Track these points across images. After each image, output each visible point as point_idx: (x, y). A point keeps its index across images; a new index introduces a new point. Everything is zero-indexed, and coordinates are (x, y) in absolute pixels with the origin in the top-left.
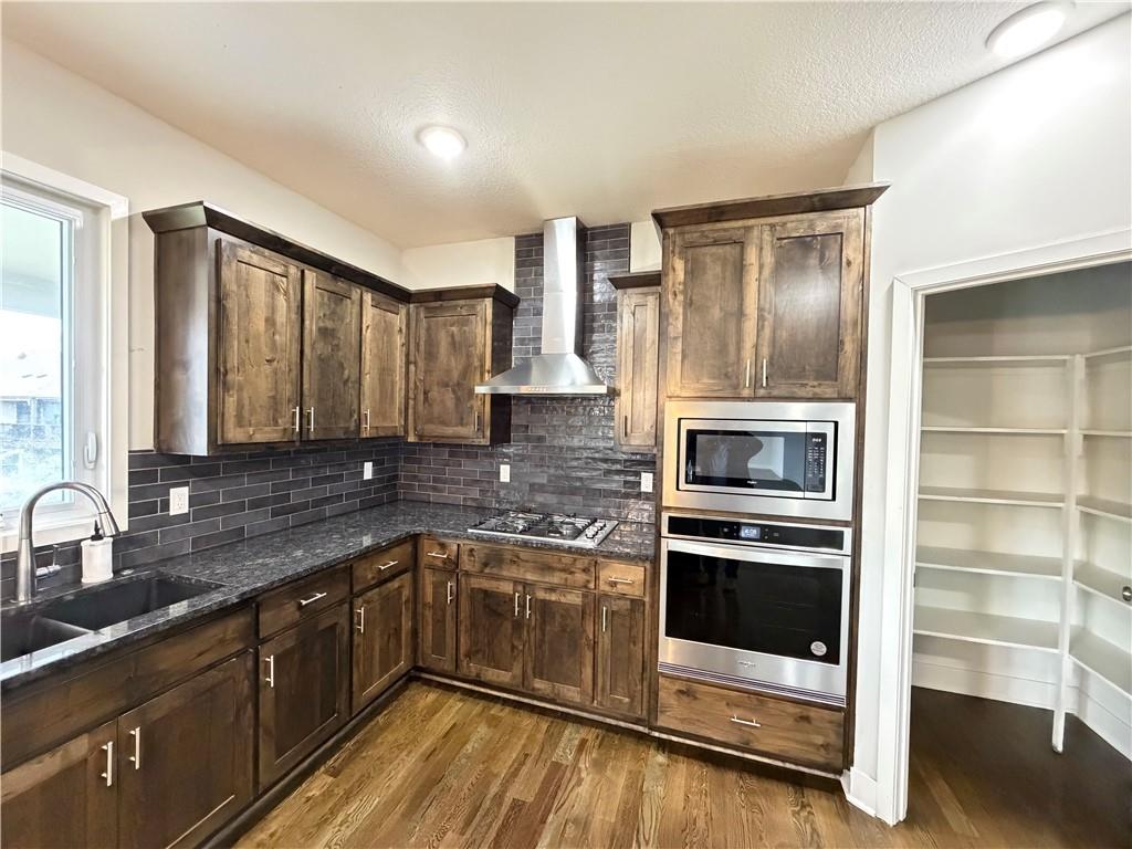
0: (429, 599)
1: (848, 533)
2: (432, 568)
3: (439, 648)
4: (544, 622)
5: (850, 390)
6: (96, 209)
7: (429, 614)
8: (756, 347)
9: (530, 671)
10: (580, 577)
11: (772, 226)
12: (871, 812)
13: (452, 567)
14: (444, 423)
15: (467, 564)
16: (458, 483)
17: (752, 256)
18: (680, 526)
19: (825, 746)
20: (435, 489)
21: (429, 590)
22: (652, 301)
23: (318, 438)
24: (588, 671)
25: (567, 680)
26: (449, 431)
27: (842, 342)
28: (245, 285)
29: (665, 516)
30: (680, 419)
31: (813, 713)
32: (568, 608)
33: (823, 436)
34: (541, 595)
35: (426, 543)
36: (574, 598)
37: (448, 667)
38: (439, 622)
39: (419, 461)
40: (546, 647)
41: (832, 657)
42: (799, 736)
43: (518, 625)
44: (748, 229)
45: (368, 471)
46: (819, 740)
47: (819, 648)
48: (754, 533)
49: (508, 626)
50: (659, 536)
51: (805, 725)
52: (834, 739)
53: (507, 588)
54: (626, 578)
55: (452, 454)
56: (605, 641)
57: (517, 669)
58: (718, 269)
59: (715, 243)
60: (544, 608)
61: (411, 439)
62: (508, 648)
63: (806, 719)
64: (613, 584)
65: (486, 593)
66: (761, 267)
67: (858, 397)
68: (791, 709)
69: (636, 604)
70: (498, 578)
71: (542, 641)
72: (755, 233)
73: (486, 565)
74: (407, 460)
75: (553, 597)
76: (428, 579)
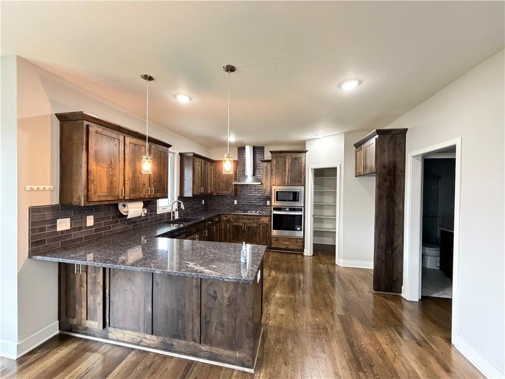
1: (303, 208)
2: (224, 221)
4: (249, 230)
5: (303, 184)
8: (288, 176)
10: (256, 221)
11: (290, 155)
12: (307, 255)
13: (228, 221)
14: (223, 190)
15: (232, 220)
16: (224, 205)
17: (287, 160)
18: (276, 209)
19: (300, 246)
21: (223, 226)
22: (269, 165)
26: (224, 192)
27: (302, 176)
29: (272, 207)
30: (275, 189)
32: (254, 227)
33: (299, 192)
34: (248, 225)
36: (255, 225)
38: (226, 233)
40: (249, 235)
41: (301, 230)
43: (243, 232)
44: (286, 155)
45: (203, 202)
47: (299, 229)
48: (288, 209)
49: (241, 232)
50: (271, 211)
51: (297, 242)
52: (301, 244)
53: (241, 224)
54: (265, 220)
55: (222, 198)
56: (261, 232)
59: (281, 157)
62: (241, 236)
64: (263, 221)
65: (236, 226)
66: (289, 162)
67: (304, 186)
68: (295, 240)
69: (267, 225)
70: (239, 222)
72: (288, 156)
73: (236, 220)
74: (212, 199)
75: (250, 225)
76: (223, 224)
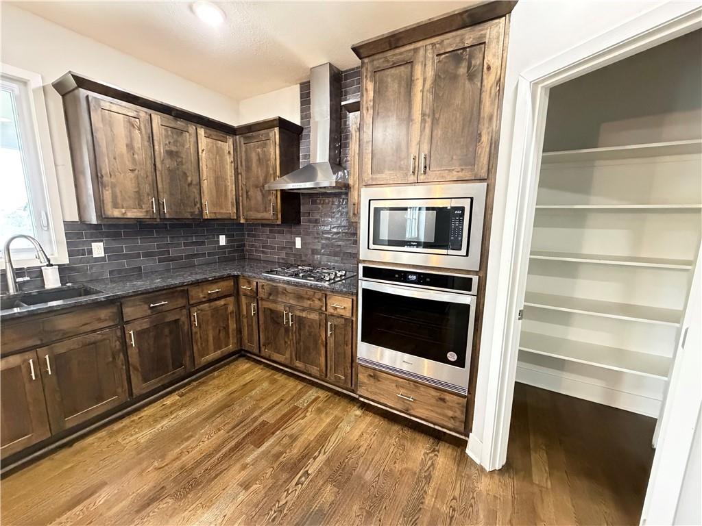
0: (245, 313)
1: (475, 279)
2: (245, 295)
3: (251, 341)
4: (300, 329)
5: (483, 173)
6: (25, 83)
7: (245, 320)
8: (419, 143)
9: (294, 357)
10: (317, 303)
11: (433, 45)
12: (478, 461)
13: (254, 295)
14: (258, 211)
15: (261, 294)
16: (274, 248)
17: (418, 72)
18: (370, 273)
19: (453, 418)
20: (263, 252)
21: (244, 307)
23: (171, 217)
24: (323, 359)
25: (312, 364)
26: (259, 215)
27: (480, 135)
28: (110, 124)
29: (361, 266)
30: (370, 201)
31: (448, 397)
32: (312, 321)
33: (462, 209)
34: (298, 313)
35: (241, 281)
36: (314, 316)
37: (256, 351)
39: (254, 236)
40: (301, 343)
41: (460, 363)
42: (439, 410)
43: (287, 330)
44: (416, 50)
45: (223, 240)
46: (450, 413)
47: (452, 356)
48: (414, 278)
49: (282, 330)
50: (358, 279)
51: (441, 403)
52: (460, 415)
53: (280, 308)
54: (340, 305)
55: (271, 231)
56: (331, 342)
57: (288, 355)
58: (396, 86)
59: (394, 66)
60: (300, 321)
61: (242, 221)
62: (282, 342)
63: (443, 400)
64: (335, 309)
65: (271, 311)
66: (425, 80)
67: (489, 178)
68: (434, 393)
69: (348, 321)
70: (275, 302)
71: (300, 340)
72: (422, 52)
73: (270, 294)
74: (249, 235)
75: (304, 314)
76: (244, 300)
